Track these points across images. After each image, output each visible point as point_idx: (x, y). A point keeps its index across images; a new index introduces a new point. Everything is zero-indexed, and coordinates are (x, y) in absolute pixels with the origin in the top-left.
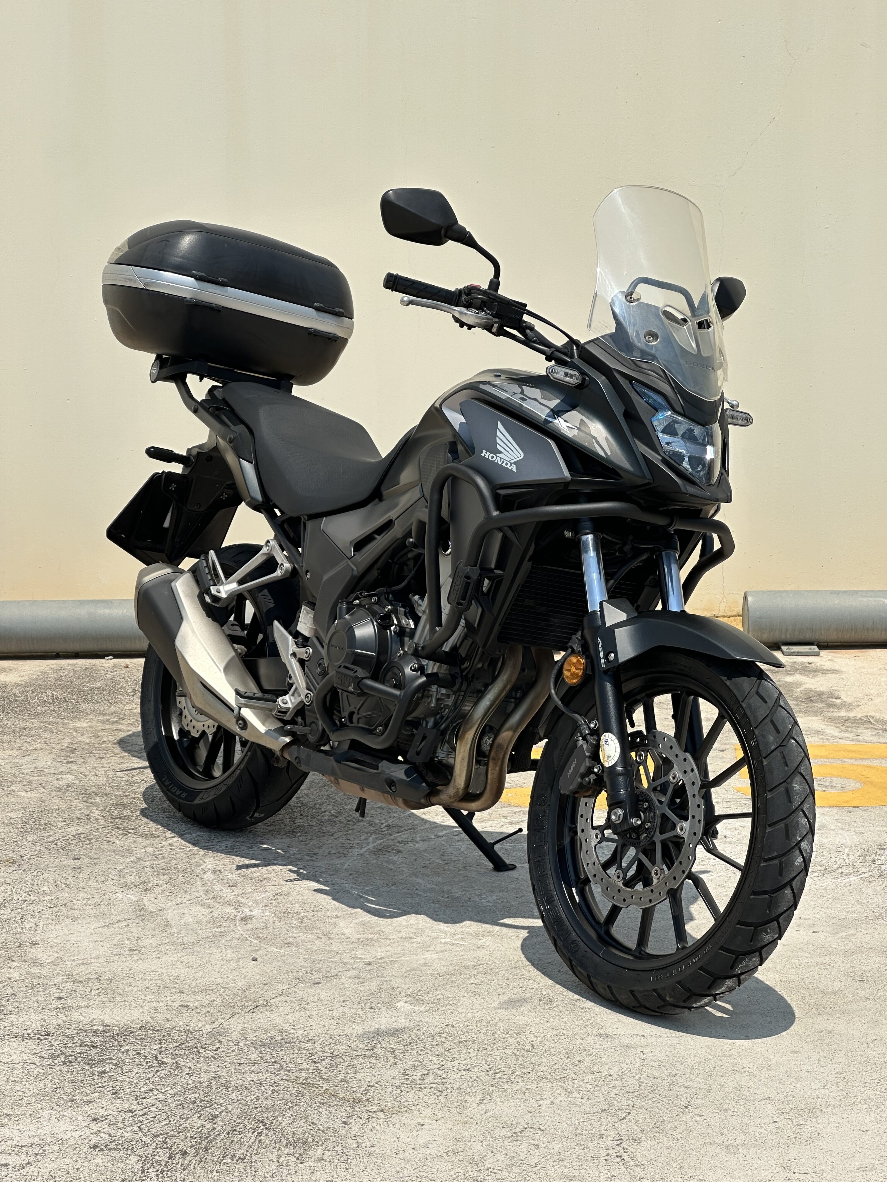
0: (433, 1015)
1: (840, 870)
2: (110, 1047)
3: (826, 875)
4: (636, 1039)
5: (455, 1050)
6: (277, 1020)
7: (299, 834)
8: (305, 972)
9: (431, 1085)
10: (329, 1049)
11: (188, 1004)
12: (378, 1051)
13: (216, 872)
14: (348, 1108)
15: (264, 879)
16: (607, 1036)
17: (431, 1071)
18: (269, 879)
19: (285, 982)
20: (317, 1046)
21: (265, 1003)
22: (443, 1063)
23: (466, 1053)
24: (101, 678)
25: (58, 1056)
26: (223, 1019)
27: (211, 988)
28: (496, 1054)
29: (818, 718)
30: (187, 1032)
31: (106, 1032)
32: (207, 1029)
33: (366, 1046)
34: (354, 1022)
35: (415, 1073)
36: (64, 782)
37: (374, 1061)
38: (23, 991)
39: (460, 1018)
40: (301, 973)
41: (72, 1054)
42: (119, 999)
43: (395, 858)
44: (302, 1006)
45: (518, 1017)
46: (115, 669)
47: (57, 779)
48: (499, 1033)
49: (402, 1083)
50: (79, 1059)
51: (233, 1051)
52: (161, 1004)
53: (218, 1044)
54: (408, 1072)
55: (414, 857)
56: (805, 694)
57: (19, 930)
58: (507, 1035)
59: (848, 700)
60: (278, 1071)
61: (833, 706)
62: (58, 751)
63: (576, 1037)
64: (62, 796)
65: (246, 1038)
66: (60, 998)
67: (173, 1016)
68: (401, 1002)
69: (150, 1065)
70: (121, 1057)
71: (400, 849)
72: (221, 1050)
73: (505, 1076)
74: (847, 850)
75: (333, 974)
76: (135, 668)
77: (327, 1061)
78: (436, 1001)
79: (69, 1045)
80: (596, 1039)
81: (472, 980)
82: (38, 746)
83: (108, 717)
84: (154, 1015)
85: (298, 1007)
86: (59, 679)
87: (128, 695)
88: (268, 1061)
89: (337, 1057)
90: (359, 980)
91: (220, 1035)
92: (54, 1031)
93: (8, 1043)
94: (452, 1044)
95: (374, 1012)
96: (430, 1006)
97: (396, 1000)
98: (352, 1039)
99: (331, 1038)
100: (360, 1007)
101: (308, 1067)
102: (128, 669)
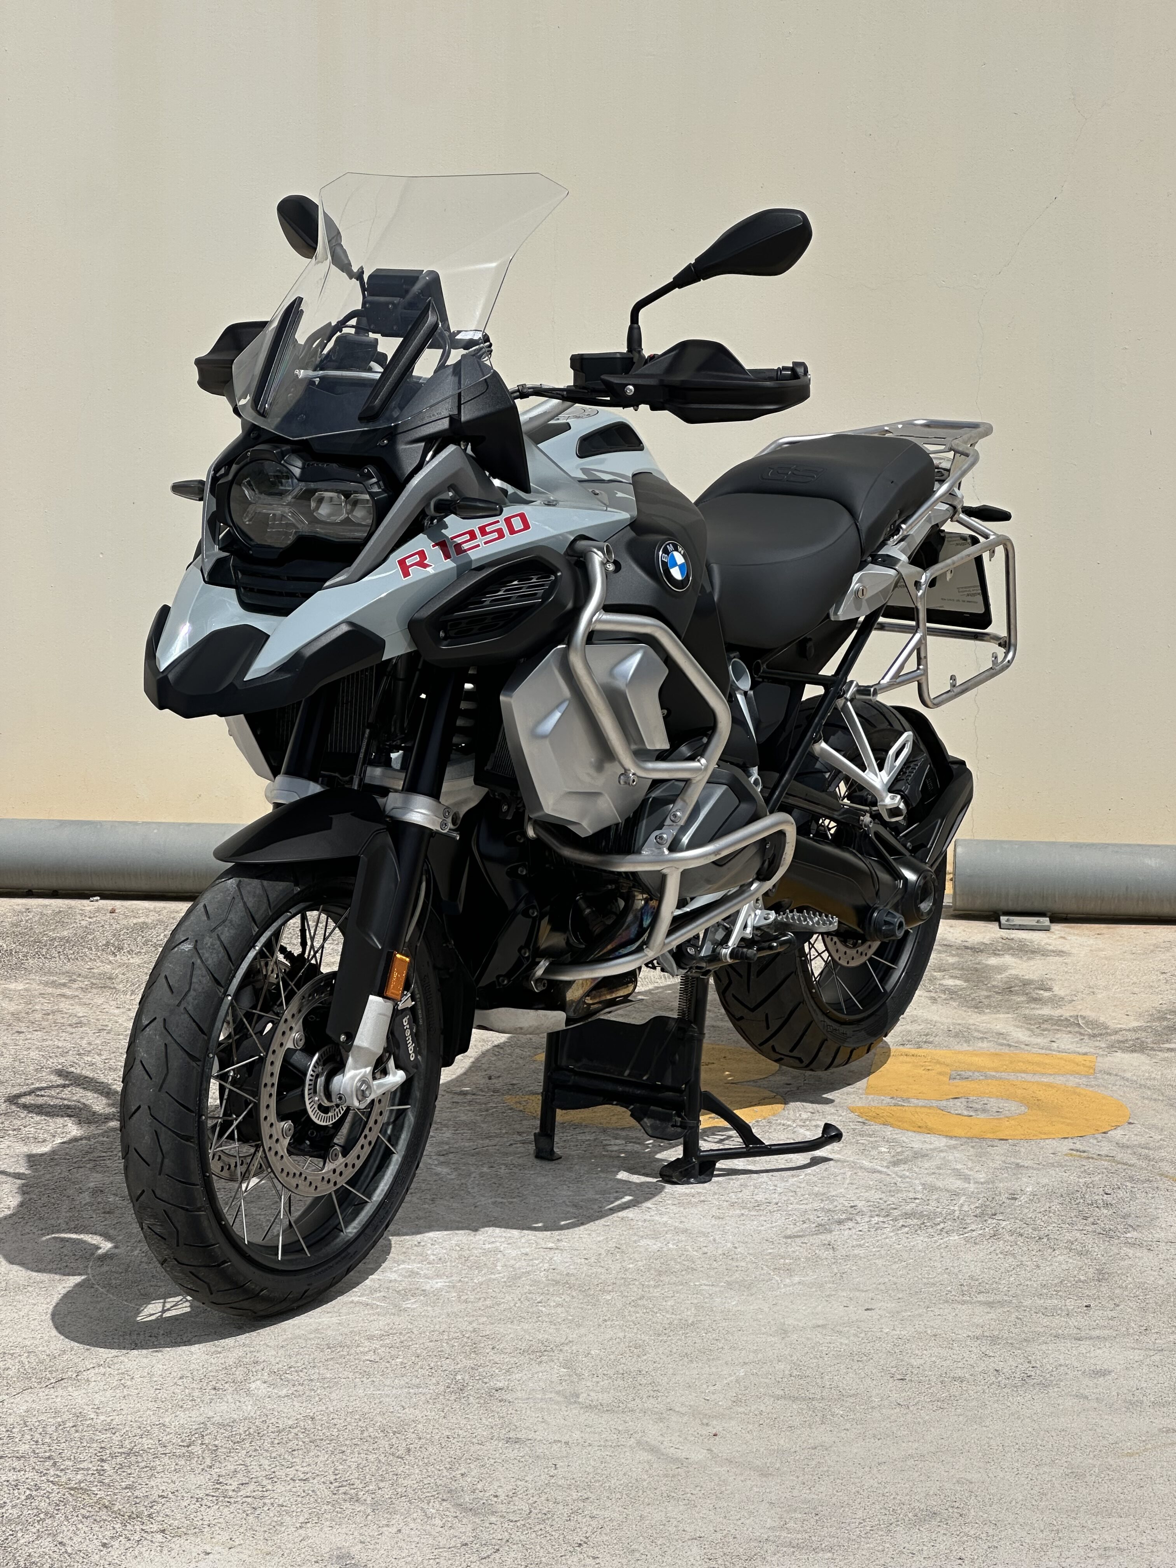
0: (293, 1401)
1: (942, 1225)
3: (919, 1232)
4: (555, 1447)
5: (300, 1452)
6: (80, 1400)
8: (147, 1335)
9: (244, 1500)
10: (131, 1442)
12: (196, 1449)
13: (97, 1191)
14: (118, 1526)
16: (517, 1441)
17: (254, 1480)
19: (116, 1347)
20: (116, 1438)
21: (74, 1376)
23: (313, 1456)
24: (73, 925)
26: (7, 1394)
27: (12, 1352)
28: (353, 1460)
29: (1009, 1015)
33: (182, 1441)
35: (230, 1481)
37: (183, 1463)
39: (327, 1408)
40: (142, 1336)
44: (123, 1382)
45: (407, 1410)
46: (96, 914)
48: (371, 1430)
49: (207, 1495)
54: (221, 1480)
56: (1006, 983)
58: (382, 1434)
59: (1062, 993)
60: (48, 1469)
61: (1035, 1000)
63: (474, 1440)
65: (25, 1423)
68: (258, 1382)
73: (353, 1491)
74: (963, 1198)
75: (184, 1339)
76: (124, 914)
77: (118, 1459)
78: (306, 1382)
80: (500, 1446)
81: (369, 1356)
83: (55, 978)
85: (116, 1383)
86: (16, 925)
87: (97, 950)
88: (41, 1455)
89: (137, 1454)
94: (301, 1443)
95: (216, 1395)
96: (295, 1388)
97: (253, 1379)
98: (168, 1430)
99: (140, 1427)
100: (199, 1386)
101: (90, 1466)
102: (114, 915)
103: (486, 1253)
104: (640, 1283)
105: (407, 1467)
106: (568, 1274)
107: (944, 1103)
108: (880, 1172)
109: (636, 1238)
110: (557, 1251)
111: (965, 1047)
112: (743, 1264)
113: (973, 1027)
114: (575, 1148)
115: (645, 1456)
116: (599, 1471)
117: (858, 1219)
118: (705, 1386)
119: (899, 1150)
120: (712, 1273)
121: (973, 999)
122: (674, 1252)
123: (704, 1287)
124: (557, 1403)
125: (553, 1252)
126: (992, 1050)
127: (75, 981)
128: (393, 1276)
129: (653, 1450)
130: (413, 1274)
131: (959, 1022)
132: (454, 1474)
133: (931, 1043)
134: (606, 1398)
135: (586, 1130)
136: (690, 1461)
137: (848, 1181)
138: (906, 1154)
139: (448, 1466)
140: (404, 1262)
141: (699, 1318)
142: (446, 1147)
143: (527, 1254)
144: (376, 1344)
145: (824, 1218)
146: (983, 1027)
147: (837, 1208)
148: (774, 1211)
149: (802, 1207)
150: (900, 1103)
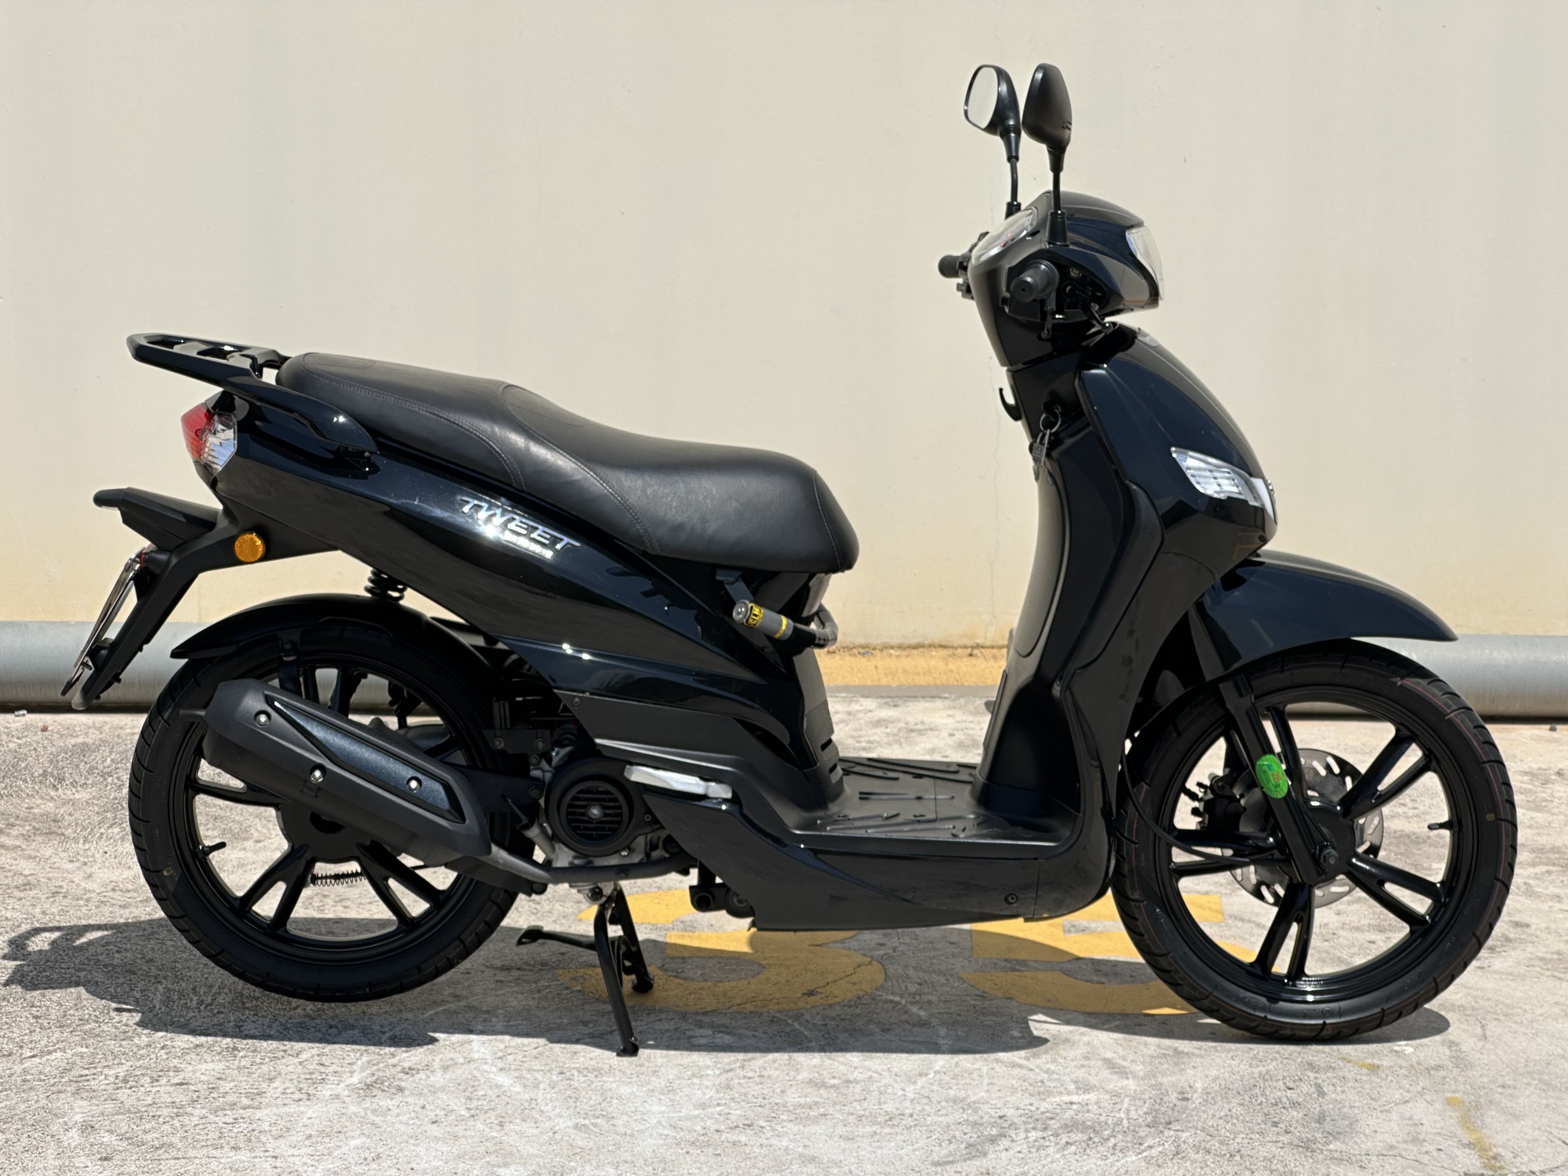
1: (1112, 1140)
3: (1088, 1151)
7: (241, 1054)
13: (88, 1128)
15: (162, 1146)
18: (171, 1145)
46: (26, 733)
55: (421, 1102)
71: (403, 1084)
74: (1127, 1100)
76: (58, 733)
87: (34, 782)
102: (46, 733)
108: (1021, 1066)
117: (1013, 1133)
127: (13, 825)
135: (663, 1016)
137: (986, 1081)
145: (972, 1137)
147: (984, 1120)
148: (911, 1127)
149: (940, 1119)
150: (1017, 967)
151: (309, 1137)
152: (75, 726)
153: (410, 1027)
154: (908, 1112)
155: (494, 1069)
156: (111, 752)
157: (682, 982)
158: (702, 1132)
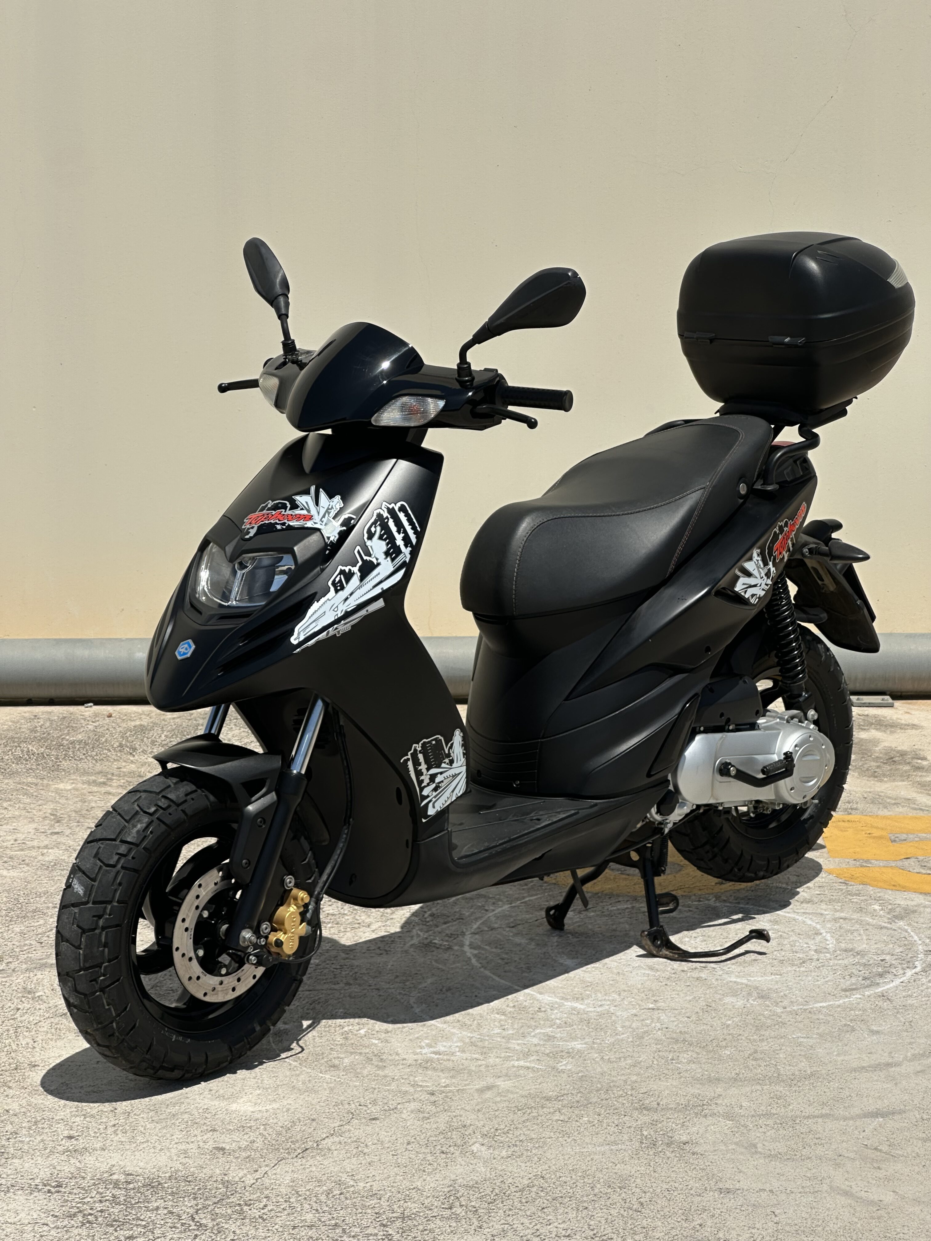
0: (517, 1161)
2: (136, 1203)
4: (764, 1195)
5: (550, 1209)
6: (332, 1168)
7: (329, 925)
8: (357, 1104)
10: (399, 1207)
11: (224, 1145)
12: (459, 1210)
16: (728, 1191)
19: (336, 1117)
20: (385, 1204)
21: (315, 1145)
22: (538, 1227)
23: (562, 1214)
24: (82, 729)
25: (75, 1215)
26: (267, 1166)
27: (249, 1125)
28: (599, 1215)
29: (905, 783)
30: (226, 1184)
31: (130, 1183)
32: (249, 1180)
33: (443, 1204)
34: (424, 1171)
36: (51, 858)
37: (454, 1224)
38: (25, 1128)
39: (549, 1167)
40: (353, 1106)
41: (91, 1212)
42: (140, 1139)
43: (446, 956)
44: (360, 1149)
45: (618, 1165)
46: (97, 719)
47: (43, 855)
48: (598, 1186)
50: (100, 1219)
51: (284, 1209)
52: (191, 1146)
53: (265, 1200)
56: (886, 754)
57: (14, 1047)
58: (609, 1190)
60: (341, 1237)
61: (919, 768)
62: (41, 819)
63: (692, 1192)
64: (50, 875)
65: (297, 1193)
66: (70, 1137)
67: (207, 1161)
68: (477, 1145)
69: (186, 1229)
70: (150, 1217)
72: (269, 1208)
75: (392, 1107)
76: (120, 718)
77: (398, 1223)
78: (518, 1143)
79: (85, 1200)
80: (717, 1196)
81: (557, 1116)
82: (17, 813)
83: (93, 778)
84: (184, 1161)
85: (354, 1153)
86: (33, 730)
87: (115, 751)
88: (327, 1223)
89: (410, 1218)
90: (423, 1115)
91: (267, 1189)
92: (67, 1180)
93: (13, 1196)
94: (545, 1201)
95: (446, 1158)
96: (513, 1150)
97: (471, 1142)
98: (425, 1193)
99: (399, 1192)
100: (428, 1151)
101: (376, 1231)
102: (111, 718)
103: (601, 1015)
104: (746, 1038)
105: (650, 1220)
106: (681, 1032)
107: (900, 863)
108: (886, 928)
109: (719, 996)
110: (659, 1011)
111: (885, 813)
112: (821, 1017)
113: (882, 794)
114: (619, 916)
115: (843, 1200)
116: (813, 1216)
117: (894, 970)
118: (856, 1132)
119: (890, 907)
120: (801, 1026)
121: (868, 770)
122: (758, 1008)
123: (802, 1040)
124: (742, 1153)
125: (656, 1012)
126: (911, 815)
127: (112, 780)
128: (535, 1041)
129: (846, 1194)
130: (550, 1038)
131: (868, 790)
132: (692, 1225)
133: (856, 809)
134: (780, 1147)
135: (620, 899)
136: (885, 1203)
137: (865, 938)
138: (898, 910)
139: (684, 1218)
140: (536, 1027)
141: (815, 1069)
142: (512, 920)
143: (636, 1015)
144: (558, 1105)
145: (865, 972)
146: (890, 793)
147: (871, 962)
148: (819, 967)
149: (840, 962)
150: (864, 864)
151: (397, 977)
152: (130, 713)
153: (442, 908)
154: (815, 957)
155: (511, 934)
156: (163, 731)
157: (627, 877)
158: (673, 971)
